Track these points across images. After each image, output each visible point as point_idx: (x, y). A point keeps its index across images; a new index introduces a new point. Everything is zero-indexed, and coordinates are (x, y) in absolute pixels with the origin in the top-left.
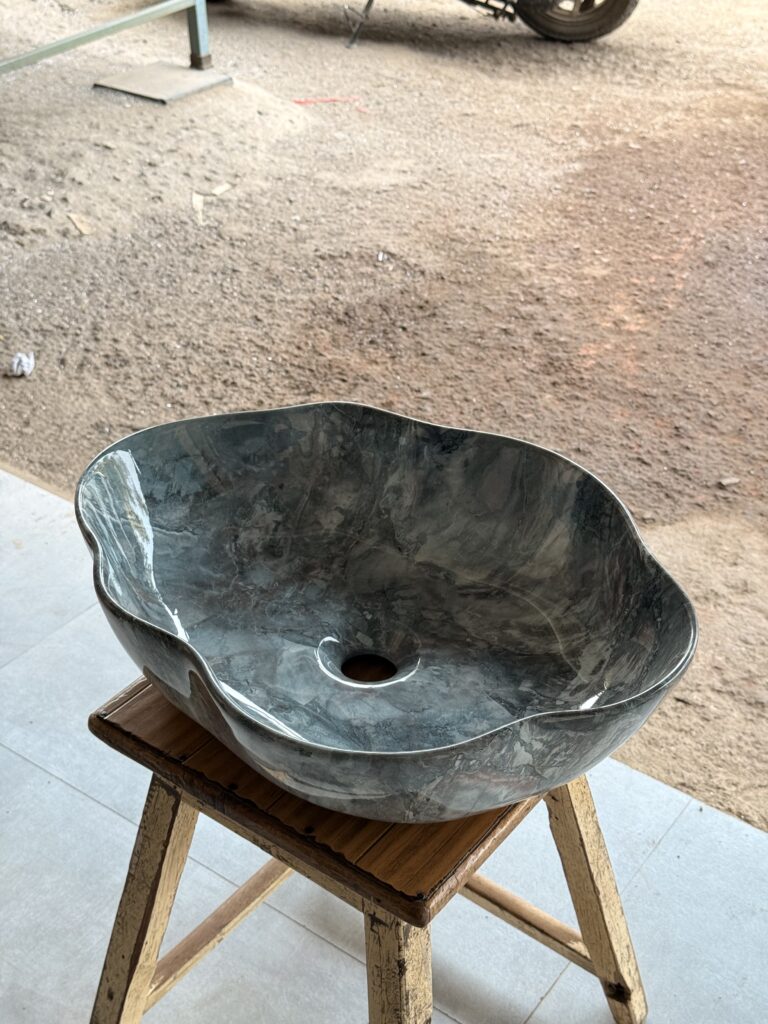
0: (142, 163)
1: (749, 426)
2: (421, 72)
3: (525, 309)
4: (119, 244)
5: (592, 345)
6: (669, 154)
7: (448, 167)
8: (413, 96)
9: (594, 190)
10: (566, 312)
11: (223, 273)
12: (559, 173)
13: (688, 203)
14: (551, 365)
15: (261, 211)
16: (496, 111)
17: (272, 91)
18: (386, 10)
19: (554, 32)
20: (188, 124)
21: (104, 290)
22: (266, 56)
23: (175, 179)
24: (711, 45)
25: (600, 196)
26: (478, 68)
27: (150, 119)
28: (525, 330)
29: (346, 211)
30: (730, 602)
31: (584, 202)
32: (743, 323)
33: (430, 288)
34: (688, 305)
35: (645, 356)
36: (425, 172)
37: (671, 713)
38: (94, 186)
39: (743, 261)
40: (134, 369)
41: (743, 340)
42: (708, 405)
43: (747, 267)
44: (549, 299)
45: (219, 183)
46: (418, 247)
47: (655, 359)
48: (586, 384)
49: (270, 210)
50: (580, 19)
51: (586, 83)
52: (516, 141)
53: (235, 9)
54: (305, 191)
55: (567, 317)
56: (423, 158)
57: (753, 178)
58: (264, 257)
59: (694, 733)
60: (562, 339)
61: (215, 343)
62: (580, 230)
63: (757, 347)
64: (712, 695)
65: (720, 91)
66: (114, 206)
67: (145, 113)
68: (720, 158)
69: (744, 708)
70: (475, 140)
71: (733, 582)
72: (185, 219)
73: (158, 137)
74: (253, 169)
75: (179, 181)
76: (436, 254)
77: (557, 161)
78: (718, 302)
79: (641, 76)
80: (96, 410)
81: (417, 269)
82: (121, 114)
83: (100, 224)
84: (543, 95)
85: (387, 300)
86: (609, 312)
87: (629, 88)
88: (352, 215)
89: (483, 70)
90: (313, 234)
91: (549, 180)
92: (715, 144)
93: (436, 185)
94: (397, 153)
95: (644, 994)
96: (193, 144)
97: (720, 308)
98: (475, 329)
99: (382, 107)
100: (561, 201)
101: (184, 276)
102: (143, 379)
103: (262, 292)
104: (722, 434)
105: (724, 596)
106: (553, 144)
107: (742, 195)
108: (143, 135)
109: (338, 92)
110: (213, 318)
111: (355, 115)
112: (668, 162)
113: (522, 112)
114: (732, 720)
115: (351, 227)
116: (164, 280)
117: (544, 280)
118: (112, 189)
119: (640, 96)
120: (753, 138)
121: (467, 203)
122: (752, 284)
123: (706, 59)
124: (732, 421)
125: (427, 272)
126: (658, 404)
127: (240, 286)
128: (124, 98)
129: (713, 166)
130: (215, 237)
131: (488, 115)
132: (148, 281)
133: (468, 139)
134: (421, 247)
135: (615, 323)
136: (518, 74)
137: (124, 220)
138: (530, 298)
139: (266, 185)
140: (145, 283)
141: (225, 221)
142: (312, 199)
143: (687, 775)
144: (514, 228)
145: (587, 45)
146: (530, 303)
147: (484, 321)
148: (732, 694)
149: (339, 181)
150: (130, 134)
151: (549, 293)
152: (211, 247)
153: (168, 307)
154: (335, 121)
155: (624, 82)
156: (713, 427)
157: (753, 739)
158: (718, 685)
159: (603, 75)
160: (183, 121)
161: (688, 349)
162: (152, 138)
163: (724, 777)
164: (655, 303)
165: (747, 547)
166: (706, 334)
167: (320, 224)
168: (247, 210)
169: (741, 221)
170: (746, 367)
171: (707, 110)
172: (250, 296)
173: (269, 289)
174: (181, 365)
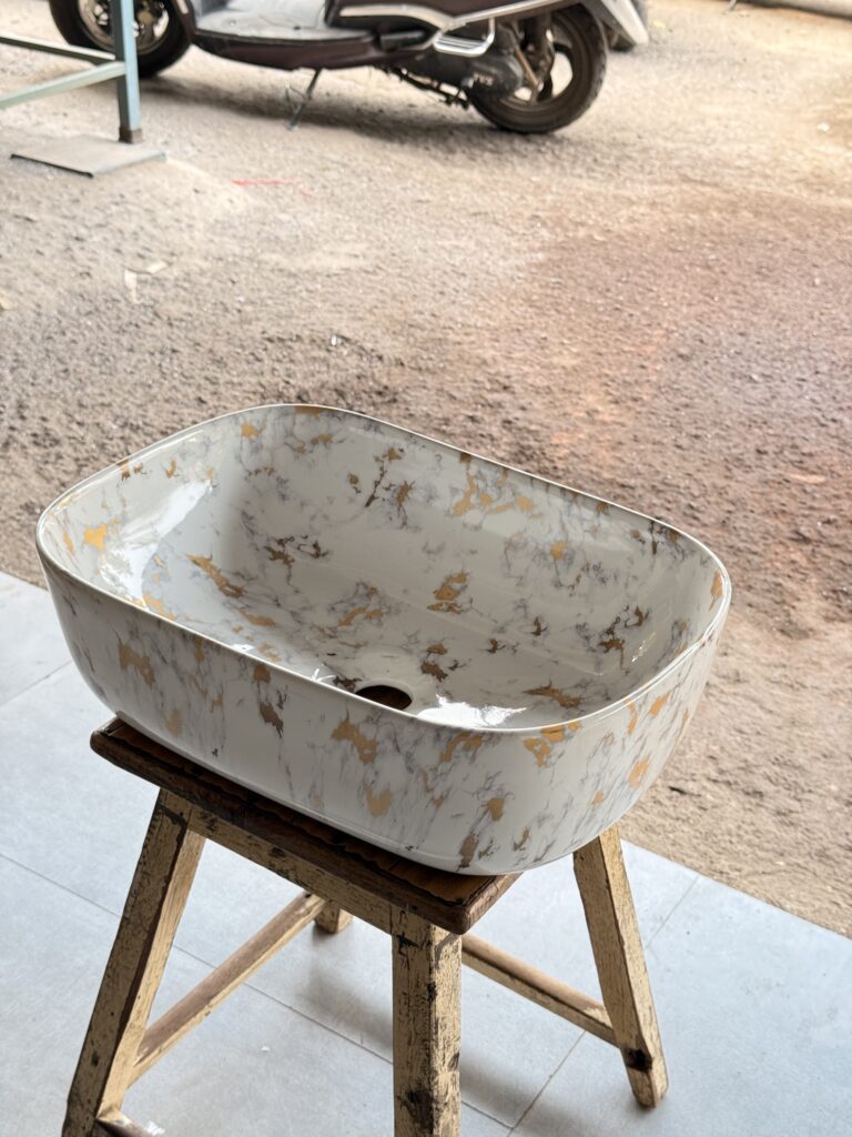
0: (68, 237)
1: (733, 519)
2: (370, 158)
3: (492, 397)
4: (44, 320)
5: (565, 434)
6: (635, 247)
7: (402, 253)
8: (362, 182)
9: (559, 280)
10: (536, 401)
11: (162, 353)
12: (521, 263)
13: (658, 297)
14: (522, 454)
15: (201, 291)
16: (451, 199)
17: (207, 170)
18: (328, 94)
19: (509, 122)
20: (118, 199)
21: (29, 366)
22: (199, 134)
23: (103, 255)
24: (674, 141)
25: (565, 287)
26: (430, 155)
27: (76, 192)
28: (492, 418)
29: (295, 294)
30: (722, 692)
31: (549, 292)
32: (722, 416)
33: (389, 374)
34: (662, 397)
35: (621, 447)
36: (378, 257)
37: (667, 802)
38: (15, 259)
39: (718, 354)
40: (66, 449)
41: (723, 433)
42: (689, 497)
43: (722, 361)
44: (517, 387)
45: (153, 260)
46: (374, 332)
47: (631, 450)
48: (560, 473)
49: (211, 291)
50: (538, 109)
51: (544, 174)
52: (474, 230)
53: (163, 86)
54: (248, 273)
55: (536, 405)
56: (377, 243)
57: (724, 273)
58: (206, 337)
59: (691, 821)
60: (533, 427)
61: (156, 423)
62: (546, 319)
63: (737, 440)
64: (709, 785)
65: (685, 187)
66: (37, 281)
67: (70, 186)
68: (689, 253)
69: (742, 798)
70: (431, 227)
71: (725, 673)
72: (117, 296)
73: (85, 210)
74: (191, 248)
75: (110, 258)
76: (393, 340)
77: (518, 251)
78: (694, 395)
79: (603, 170)
80: (25, 490)
81: (374, 354)
82: (43, 186)
83: (21, 299)
84: (500, 185)
85: (343, 385)
86: (581, 402)
87: (591, 181)
88: (302, 298)
89: (435, 158)
90: (260, 315)
91: (511, 268)
92: (684, 239)
93: (390, 270)
94: (347, 237)
95: (664, 1064)
96: (124, 219)
97: (697, 400)
98: (440, 416)
99: (329, 191)
100: (524, 290)
101: (117, 355)
102: (77, 460)
103: (206, 373)
104: (705, 525)
105: (715, 686)
106: (513, 234)
107: (714, 289)
108: (68, 208)
109: (280, 173)
110: (153, 399)
111: (298, 198)
112: (635, 254)
113: (479, 200)
114: (730, 809)
115: (301, 310)
116: (97, 359)
117: (512, 368)
118: (35, 263)
119: (603, 190)
120: (722, 234)
121: (425, 289)
122: (729, 377)
123: (670, 155)
124: (715, 513)
125: (385, 357)
126: (636, 494)
127: (180, 366)
128: (46, 170)
129: (683, 260)
130: (151, 316)
131: (443, 202)
132: (78, 359)
133: (424, 227)
134: (378, 332)
135: (588, 413)
136: (473, 163)
137: (48, 296)
138: (496, 386)
139: (205, 265)
140: (75, 361)
141: (161, 300)
142: (256, 280)
143: (688, 860)
144: (476, 316)
145: (544, 137)
146: (497, 391)
147: (448, 409)
148: (728, 783)
149: (285, 263)
150: (54, 206)
151: (517, 381)
152: (148, 327)
153: (101, 387)
154: (278, 203)
155: (585, 175)
156: (696, 518)
157: (753, 828)
158: (714, 775)
159: (563, 168)
160: (112, 195)
161: (665, 441)
162: (78, 211)
163: (727, 864)
164: (629, 394)
165: (737, 637)
166: (684, 426)
167: (267, 305)
168: (185, 289)
169: (714, 316)
170: (726, 460)
171: (674, 205)
172: (192, 377)
173: (212, 371)
174: (118, 446)
